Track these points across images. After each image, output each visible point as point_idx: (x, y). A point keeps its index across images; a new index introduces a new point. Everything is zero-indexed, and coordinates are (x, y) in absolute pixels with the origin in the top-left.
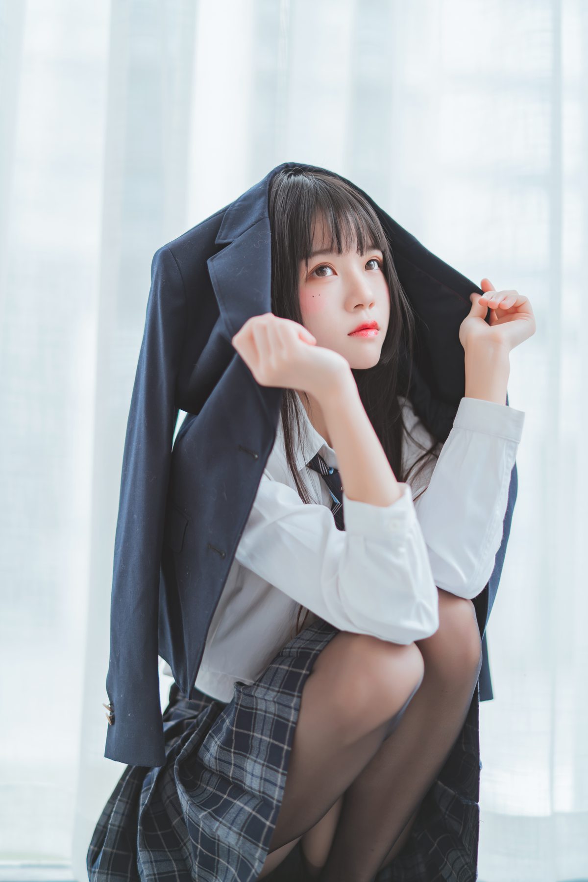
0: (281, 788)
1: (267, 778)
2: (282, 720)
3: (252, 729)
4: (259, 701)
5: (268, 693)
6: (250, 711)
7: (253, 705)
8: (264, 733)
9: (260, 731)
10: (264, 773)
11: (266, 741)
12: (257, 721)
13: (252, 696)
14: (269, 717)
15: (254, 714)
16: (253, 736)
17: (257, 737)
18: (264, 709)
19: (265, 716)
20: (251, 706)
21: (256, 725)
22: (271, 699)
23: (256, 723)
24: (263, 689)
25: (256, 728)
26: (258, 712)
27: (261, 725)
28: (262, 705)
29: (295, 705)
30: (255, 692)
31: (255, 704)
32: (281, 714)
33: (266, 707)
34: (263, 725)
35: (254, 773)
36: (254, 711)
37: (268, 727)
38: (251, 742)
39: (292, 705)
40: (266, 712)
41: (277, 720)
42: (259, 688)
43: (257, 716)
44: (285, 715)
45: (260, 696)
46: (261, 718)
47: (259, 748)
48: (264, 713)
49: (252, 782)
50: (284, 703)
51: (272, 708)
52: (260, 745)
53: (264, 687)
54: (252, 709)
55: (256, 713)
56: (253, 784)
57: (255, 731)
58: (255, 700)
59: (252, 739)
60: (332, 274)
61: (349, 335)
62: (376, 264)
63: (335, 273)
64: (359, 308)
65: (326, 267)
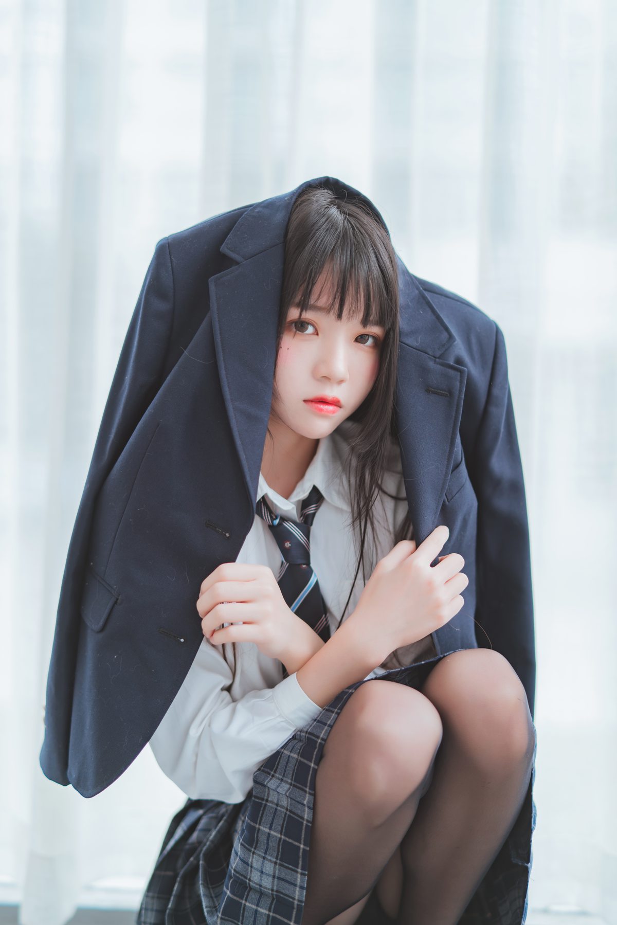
0: (301, 887)
1: (282, 877)
2: (296, 817)
3: (258, 821)
4: (271, 792)
5: (281, 785)
6: (260, 801)
7: (264, 796)
8: (273, 827)
9: (269, 825)
10: (277, 871)
11: (276, 837)
12: (265, 813)
13: (265, 786)
14: (280, 811)
15: (263, 806)
16: (259, 829)
17: (264, 831)
18: (275, 801)
19: (276, 809)
20: (262, 796)
21: (264, 818)
22: (284, 793)
23: (264, 815)
24: (277, 780)
25: (263, 821)
26: (268, 804)
27: (271, 818)
28: (273, 797)
29: (308, 802)
30: (268, 782)
31: (266, 795)
32: (294, 810)
33: (278, 799)
34: (273, 819)
35: (264, 871)
36: (264, 802)
37: (279, 821)
38: (257, 836)
39: (305, 802)
40: (277, 805)
41: (289, 816)
42: (274, 779)
43: (267, 808)
44: (298, 812)
45: (273, 787)
46: (271, 811)
47: (268, 844)
48: (275, 806)
49: (261, 880)
50: (297, 800)
51: (284, 802)
52: (268, 840)
53: (278, 779)
54: (263, 799)
55: (266, 805)
56: (263, 881)
57: (261, 824)
58: (267, 791)
59: (258, 832)
60: (313, 334)
61: (305, 401)
62: (370, 341)
63: (317, 334)
64: (326, 379)
65: (308, 324)
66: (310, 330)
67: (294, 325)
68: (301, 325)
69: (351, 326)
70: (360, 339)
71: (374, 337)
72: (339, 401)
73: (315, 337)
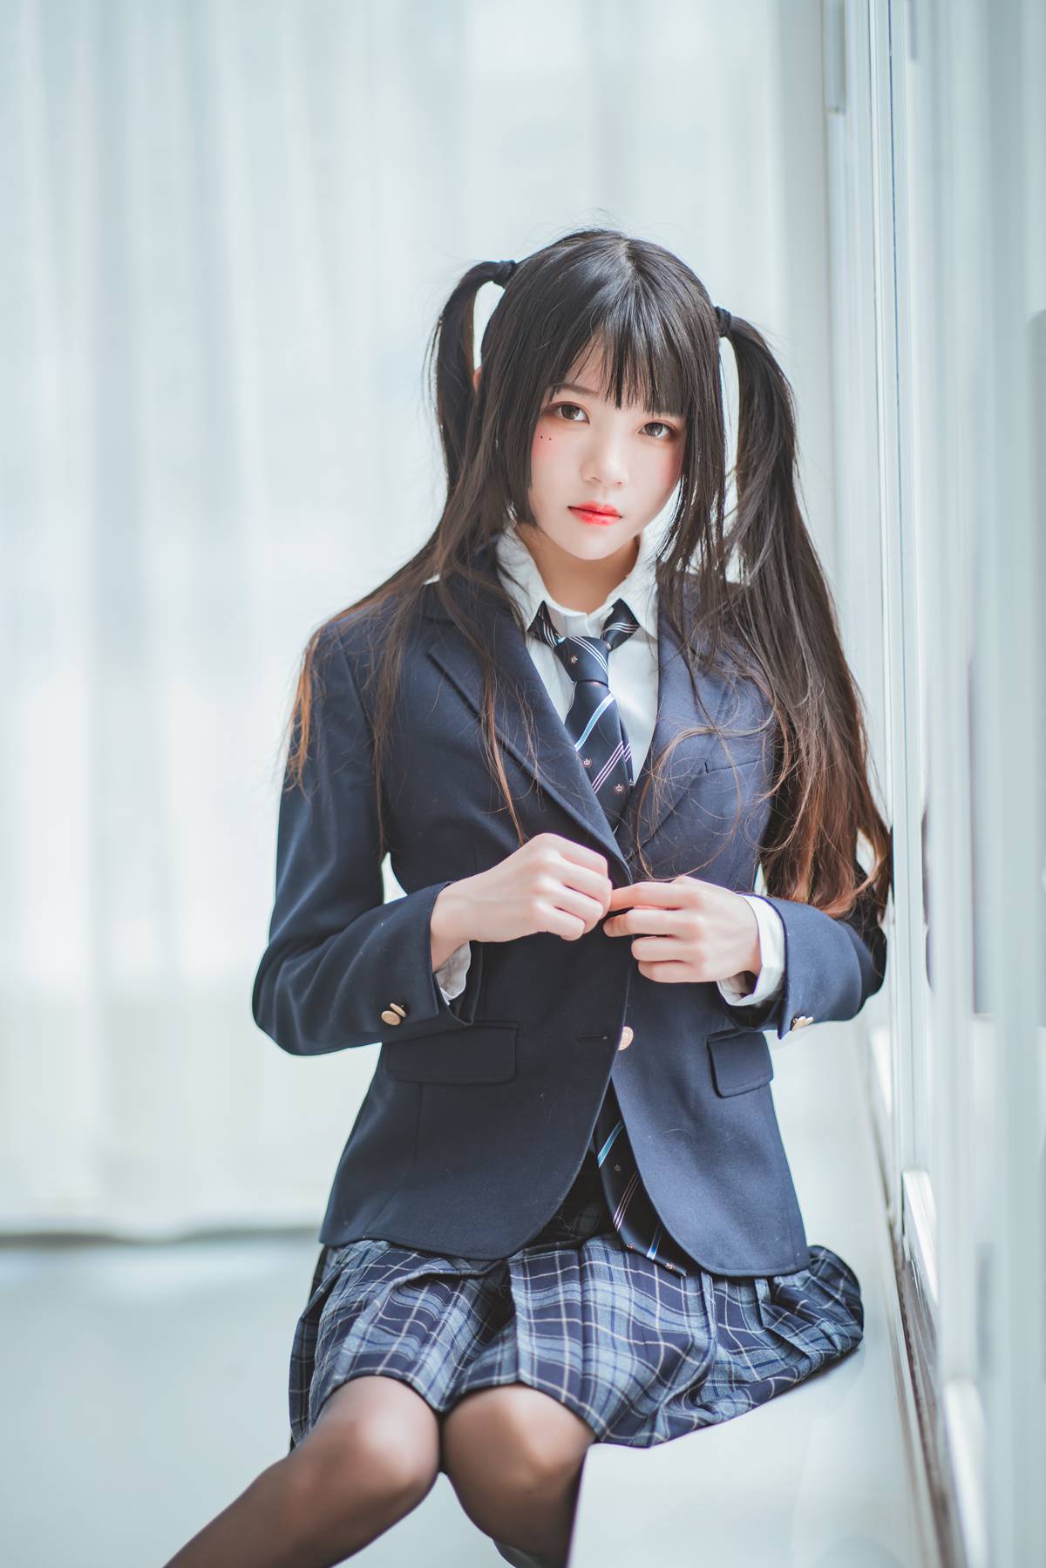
60: (583, 421)
61: (570, 508)
62: (664, 432)
63: (588, 422)
64: (595, 482)
65: (578, 409)
66: (580, 416)
67: (560, 410)
68: (570, 410)
69: (633, 415)
70: (651, 428)
71: (668, 428)
72: (615, 511)
73: (586, 425)
